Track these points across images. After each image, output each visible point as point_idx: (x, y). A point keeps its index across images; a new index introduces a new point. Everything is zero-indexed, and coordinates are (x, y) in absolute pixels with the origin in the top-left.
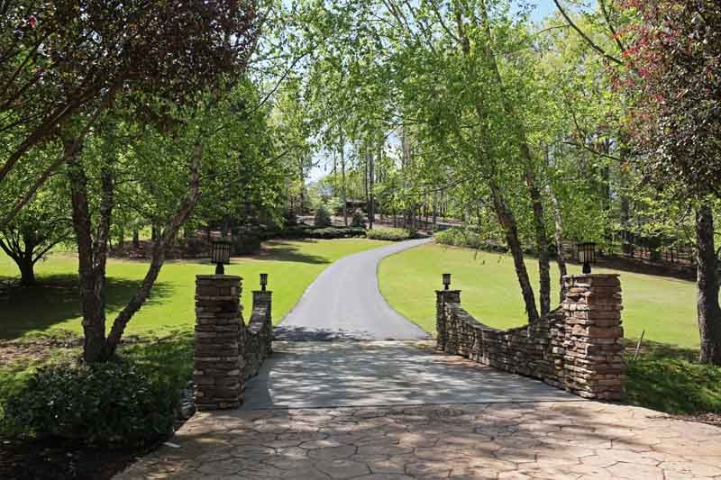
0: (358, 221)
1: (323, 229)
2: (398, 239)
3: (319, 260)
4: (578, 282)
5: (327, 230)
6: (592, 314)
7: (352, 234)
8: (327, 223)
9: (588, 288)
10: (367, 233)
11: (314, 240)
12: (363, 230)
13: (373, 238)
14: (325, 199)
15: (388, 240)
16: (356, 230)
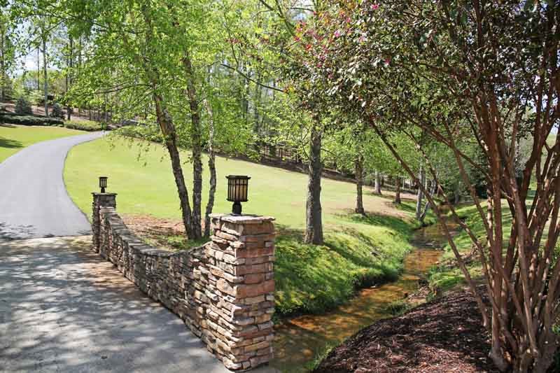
0: (57, 113)
1: (23, 115)
2: (91, 130)
3: (13, 144)
4: (226, 226)
5: (27, 118)
6: (241, 270)
7: (51, 123)
8: (29, 112)
9: (238, 236)
10: (65, 123)
11: (13, 125)
12: (62, 120)
13: (69, 127)
14: (28, 91)
15: (83, 129)
16: (55, 119)
